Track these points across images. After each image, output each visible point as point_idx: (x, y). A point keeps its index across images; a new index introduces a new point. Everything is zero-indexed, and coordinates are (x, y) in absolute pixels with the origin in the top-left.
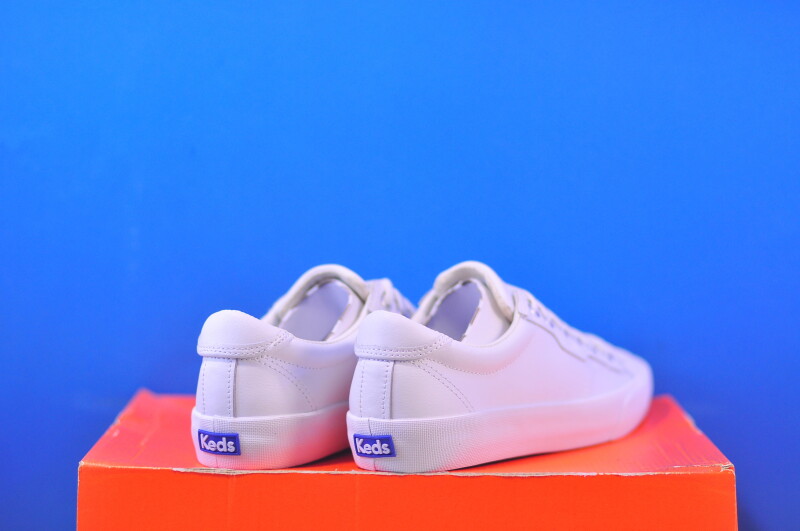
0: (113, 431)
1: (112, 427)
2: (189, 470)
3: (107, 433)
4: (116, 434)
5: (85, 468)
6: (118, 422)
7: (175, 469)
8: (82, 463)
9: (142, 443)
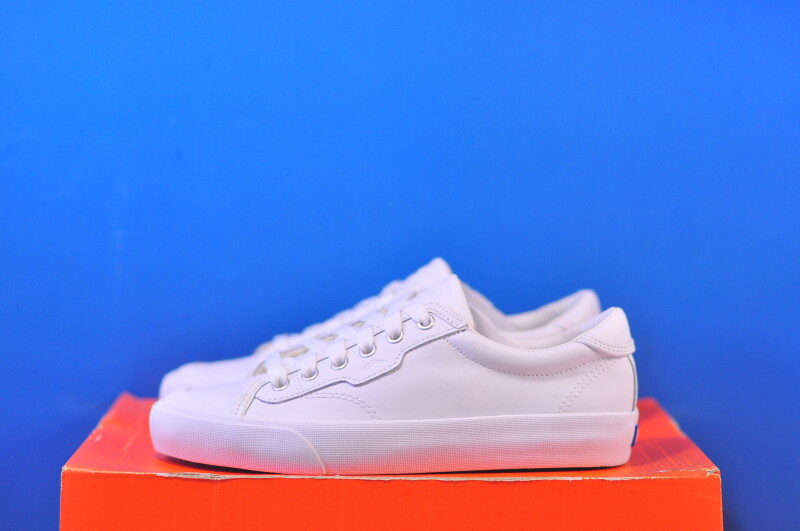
0: (96, 436)
1: (95, 432)
2: (173, 475)
3: (90, 437)
4: (98, 439)
5: (68, 473)
6: (100, 426)
7: (158, 474)
8: (65, 468)
9: (126, 448)
